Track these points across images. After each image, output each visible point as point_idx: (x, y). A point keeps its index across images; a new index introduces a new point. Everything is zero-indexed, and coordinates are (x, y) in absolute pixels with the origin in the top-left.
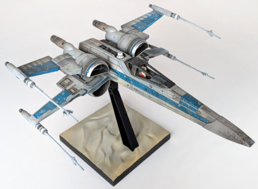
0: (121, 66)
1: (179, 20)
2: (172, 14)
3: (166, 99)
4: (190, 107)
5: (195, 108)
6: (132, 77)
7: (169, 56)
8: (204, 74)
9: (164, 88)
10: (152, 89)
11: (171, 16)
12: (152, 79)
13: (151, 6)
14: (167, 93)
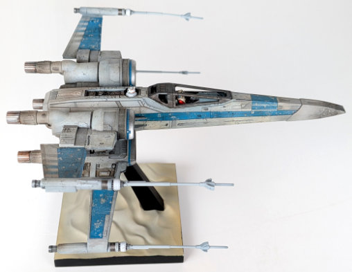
0: (146, 105)
1: (133, 15)
2: (120, 10)
3: (232, 114)
4: (267, 108)
5: (275, 104)
6: (172, 110)
8: (184, 73)
9: (225, 101)
10: (209, 110)
11: (120, 14)
12: (201, 100)
13: (77, 10)
14: (231, 106)
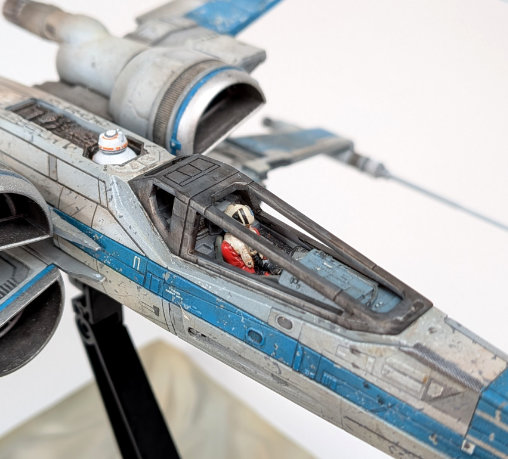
6: (175, 265)
7: (356, 162)
